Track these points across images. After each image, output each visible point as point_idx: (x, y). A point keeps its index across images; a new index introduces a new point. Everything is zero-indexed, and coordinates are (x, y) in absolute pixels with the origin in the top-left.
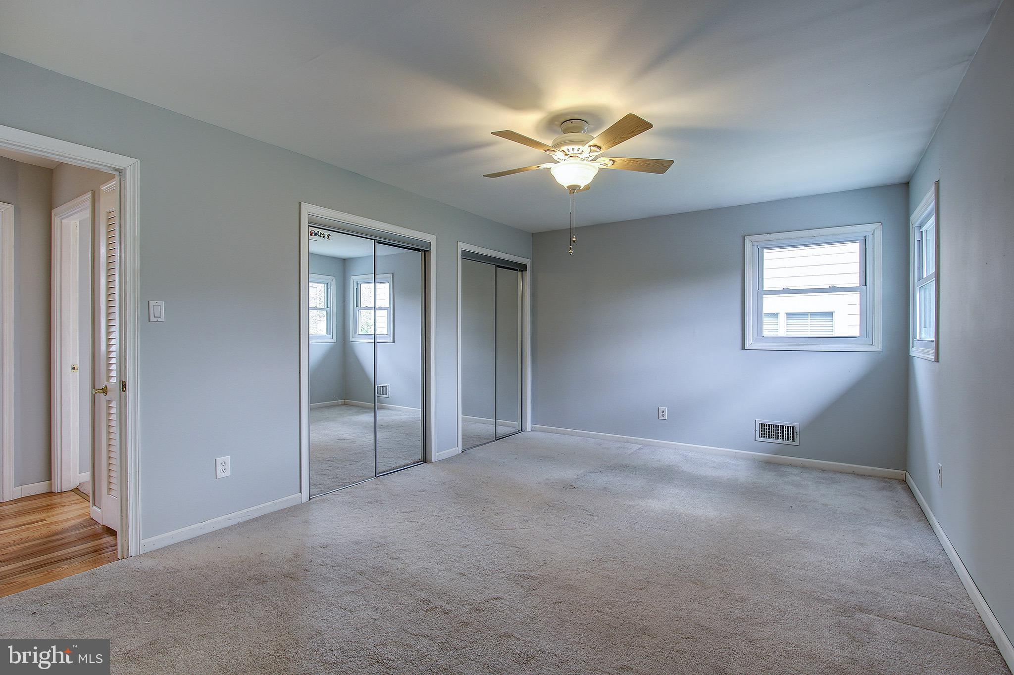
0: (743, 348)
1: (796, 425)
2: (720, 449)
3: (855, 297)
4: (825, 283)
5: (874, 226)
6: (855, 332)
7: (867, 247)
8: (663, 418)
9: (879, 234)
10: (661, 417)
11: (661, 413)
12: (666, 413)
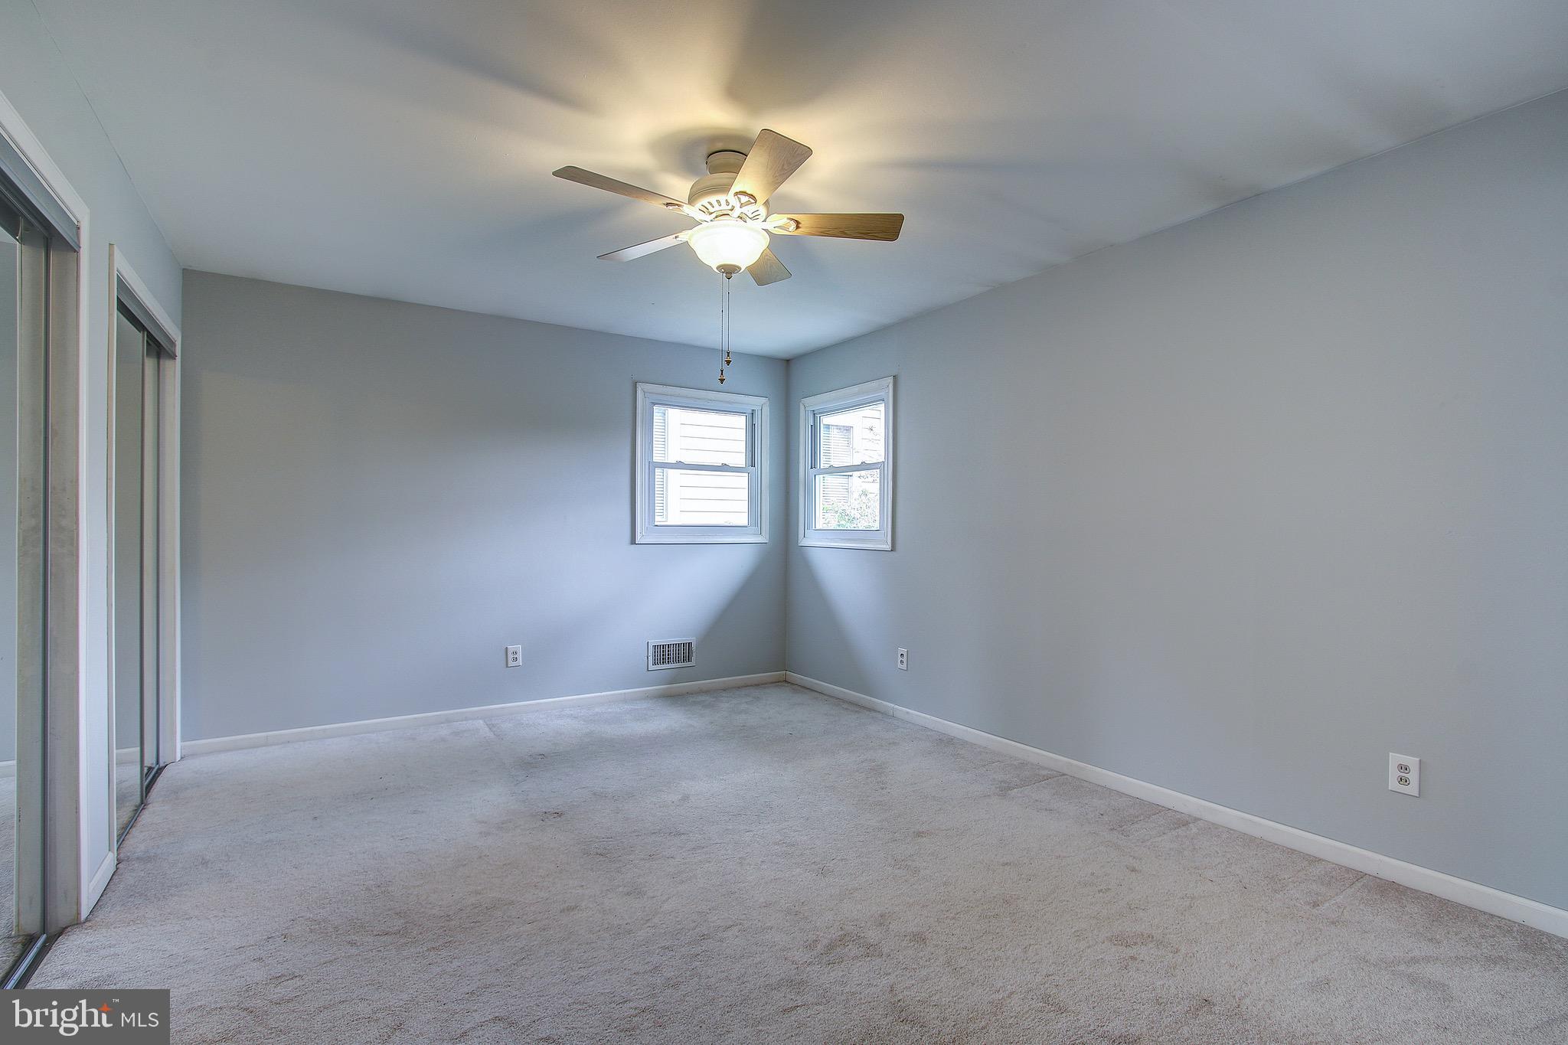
0: (633, 542)
1: (692, 639)
2: (603, 694)
3: (742, 480)
4: (717, 460)
5: (763, 400)
6: (743, 520)
7: (755, 422)
8: (515, 664)
9: (766, 410)
10: (511, 663)
11: (511, 656)
12: (520, 656)
